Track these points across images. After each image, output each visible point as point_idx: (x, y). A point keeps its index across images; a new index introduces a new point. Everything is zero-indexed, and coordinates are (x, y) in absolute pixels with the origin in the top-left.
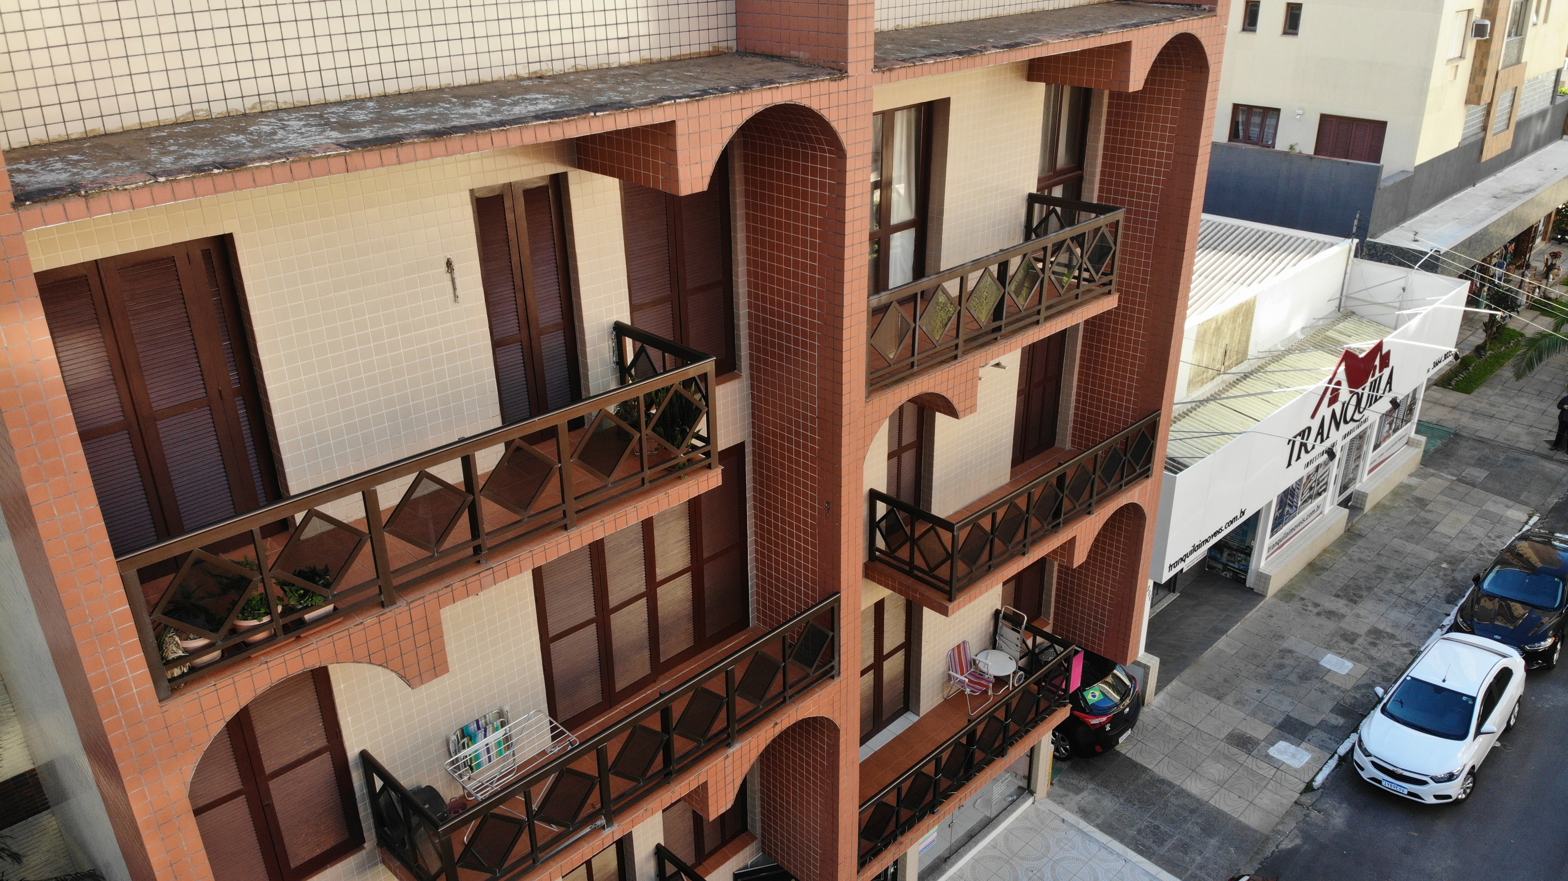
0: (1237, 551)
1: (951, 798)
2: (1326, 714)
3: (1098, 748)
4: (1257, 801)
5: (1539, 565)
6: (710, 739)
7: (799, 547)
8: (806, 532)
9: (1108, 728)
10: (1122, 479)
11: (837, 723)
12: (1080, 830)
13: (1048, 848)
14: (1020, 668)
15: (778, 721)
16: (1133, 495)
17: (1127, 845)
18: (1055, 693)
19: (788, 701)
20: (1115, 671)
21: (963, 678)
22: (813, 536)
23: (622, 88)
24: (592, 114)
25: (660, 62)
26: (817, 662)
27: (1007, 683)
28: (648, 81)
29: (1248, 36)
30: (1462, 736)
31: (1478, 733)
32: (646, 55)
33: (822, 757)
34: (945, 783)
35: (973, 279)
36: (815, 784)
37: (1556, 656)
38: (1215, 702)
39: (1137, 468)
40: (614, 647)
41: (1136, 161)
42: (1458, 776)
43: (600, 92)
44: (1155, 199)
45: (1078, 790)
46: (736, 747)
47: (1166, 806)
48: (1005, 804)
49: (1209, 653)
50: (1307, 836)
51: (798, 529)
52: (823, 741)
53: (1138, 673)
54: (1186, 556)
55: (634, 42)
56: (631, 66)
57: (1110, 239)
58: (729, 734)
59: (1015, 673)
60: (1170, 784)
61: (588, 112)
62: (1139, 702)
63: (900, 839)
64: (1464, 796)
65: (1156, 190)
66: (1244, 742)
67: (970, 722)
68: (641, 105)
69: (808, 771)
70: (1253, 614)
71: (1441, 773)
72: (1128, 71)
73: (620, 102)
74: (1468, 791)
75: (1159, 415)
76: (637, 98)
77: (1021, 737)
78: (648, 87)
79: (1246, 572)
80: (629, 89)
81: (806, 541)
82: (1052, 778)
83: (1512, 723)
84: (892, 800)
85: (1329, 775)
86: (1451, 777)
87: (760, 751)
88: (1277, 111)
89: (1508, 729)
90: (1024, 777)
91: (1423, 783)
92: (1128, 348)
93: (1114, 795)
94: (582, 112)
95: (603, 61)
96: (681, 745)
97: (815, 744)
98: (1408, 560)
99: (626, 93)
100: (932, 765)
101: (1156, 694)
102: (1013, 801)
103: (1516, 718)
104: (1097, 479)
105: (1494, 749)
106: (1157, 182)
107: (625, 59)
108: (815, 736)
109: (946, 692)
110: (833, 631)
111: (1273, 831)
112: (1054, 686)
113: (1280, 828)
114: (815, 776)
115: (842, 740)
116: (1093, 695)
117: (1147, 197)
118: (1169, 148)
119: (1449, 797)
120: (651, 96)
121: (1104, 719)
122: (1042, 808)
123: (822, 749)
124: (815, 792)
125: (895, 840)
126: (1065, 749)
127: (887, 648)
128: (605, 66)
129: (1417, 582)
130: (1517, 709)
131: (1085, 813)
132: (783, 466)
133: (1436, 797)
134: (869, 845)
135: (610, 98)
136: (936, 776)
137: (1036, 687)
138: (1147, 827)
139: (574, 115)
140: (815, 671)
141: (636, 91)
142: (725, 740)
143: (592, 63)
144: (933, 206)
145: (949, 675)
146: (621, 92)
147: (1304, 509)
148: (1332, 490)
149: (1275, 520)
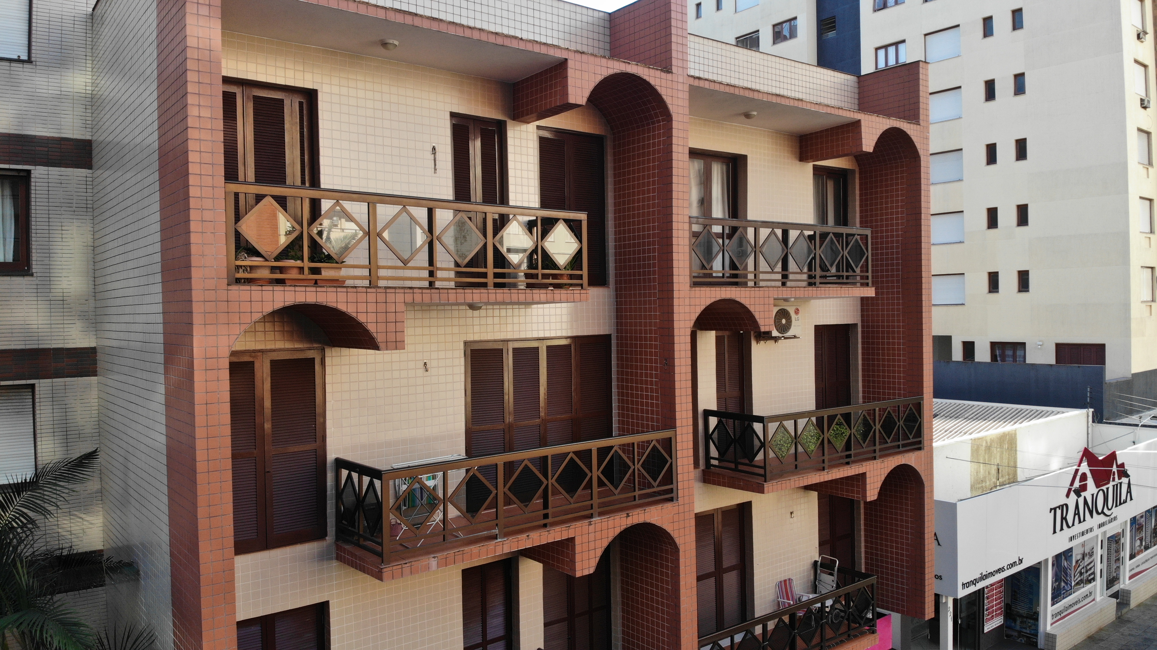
0: (1027, 618)
7: (647, 404)
8: (652, 390)
10: (899, 440)
11: (677, 543)
15: (630, 513)
16: (910, 460)
19: (638, 500)
26: (660, 479)
29: (993, 296)
35: (764, 233)
39: (911, 437)
41: (882, 226)
44: (897, 247)
46: (597, 519)
51: (647, 390)
52: (667, 562)
54: (977, 581)
57: (862, 246)
65: (897, 242)
72: (861, 139)
75: (922, 399)
81: (652, 398)
87: (616, 534)
88: (1023, 344)
92: (894, 355)
104: (877, 431)
106: (897, 236)
110: (672, 460)
114: (662, 604)
115: (681, 562)
117: (892, 248)
118: (902, 213)
127: (726, 564)
132: (636, 346)
140: (658, 486)
142: (589, 515)
145: (779, 602)
147: (1078, 589)
148: (1099, 583)
149: (1053, 589)
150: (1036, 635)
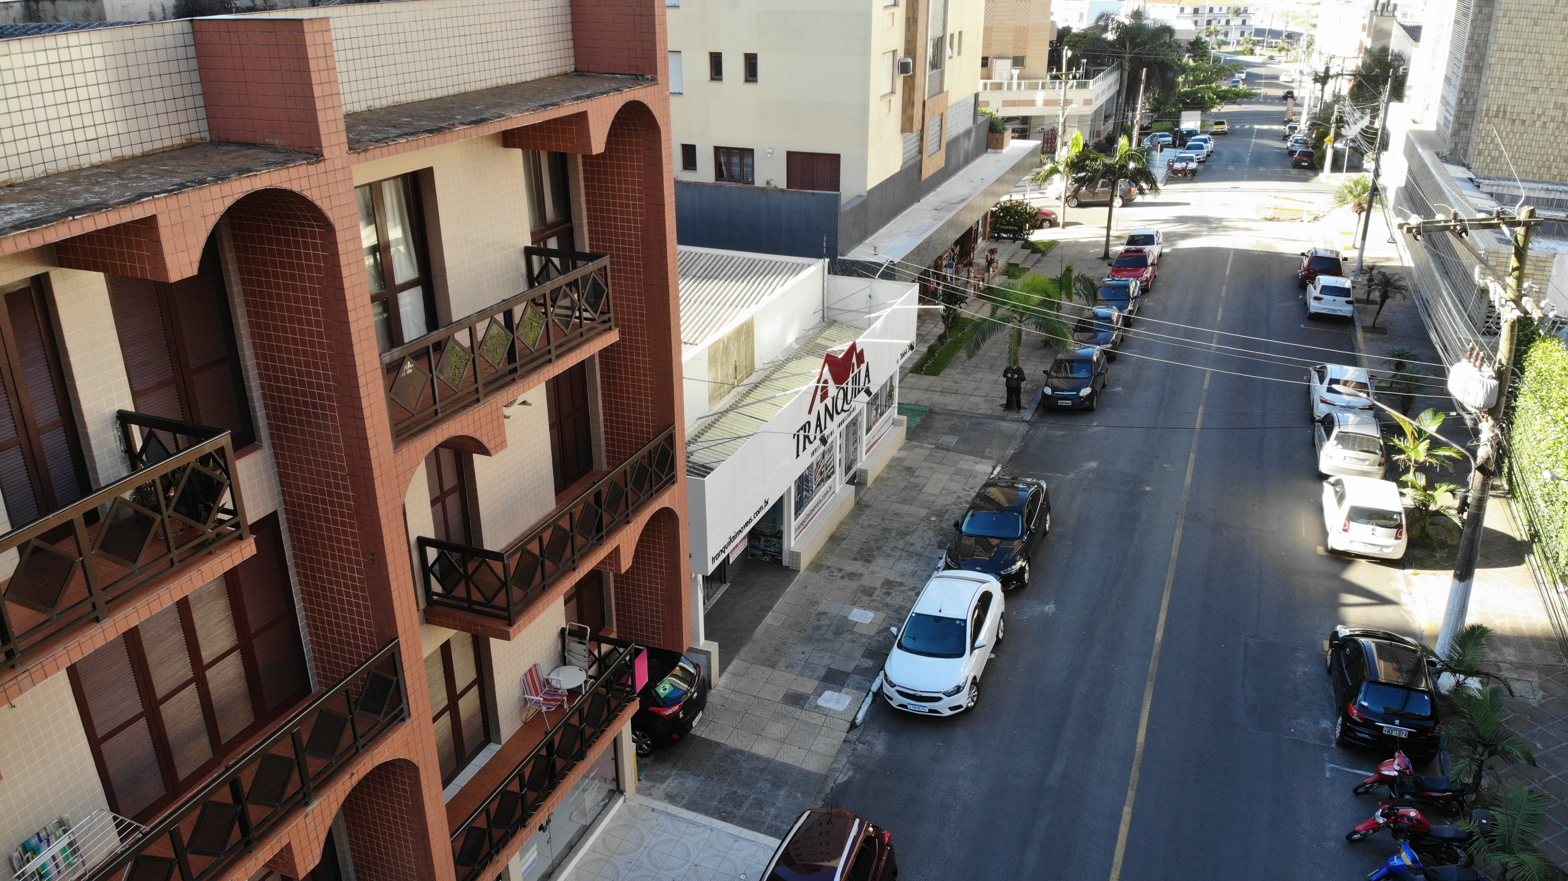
0: (771, 536)
1: (540, 809)
2: (859, 660)
3: (675, 736)
4: (814, 747)
5: (1006, 505)
6: (285, 802)
7: (349, 603)
8: (354, 588)
9: (681, 716)
10: (652, 487)
11: (415, 761)
12: (669, 814)
13: (643, 838)
14: (590, 677)
15: (354, 771)
16: (664, 501)
17: (712, 816)
18: (622, 691)
19: (361, 751)
20: (680, 664)
21: (538, 698)
22: (363, 590)
23: (97, 189)
24: (71, 218)
25: (134, 158)
26: (385, 708)
27: (580, 693)
28: (123, 179)
29: (716, 84)
30: (961, 654)
31: (973, 648)
32: (117, 153)
33: (406, 799)
34: (531, 796)
35: (481, 328)
36: (403, 826)
37: (1026, 576)
38: (769, 671)
39: (663, 476)
40: (169, 738)
41: (615, 212)
42: (964, 688)
43: (75, 195)
44: (636, 244)
45: (663, 779)
46: (315, 804)
47: (740, 772)
48: (600, 809)
49: (760, 629)
50: (857, 767)
51: (346, 586)
52: (404, 783)
53: (701, 660)
54: (725, 547)
55: (103, 143)
56: (104, 165)
57: (601, 281)
58: (305, 794)
59: (586, 682)
60: (741, 752)
61: (66, 217)
62: (705, 686)
63: (495, 858)
64: (973, 704)
65: (636, 236)
66: (796, 700)
67: (546, 734)
68: (119, 204)
69: (395, 816)
70: (791, 588)
71: (950, 687)
72: (589, 137)
73: (97, 204)
74: (975, 699)
75: (674, 428)
76: (113, 198)
77: (597, 738)
78: (125, 186)
79: (781, 554)
80: (105, 189)
81: (356, 597)
82: (639, 775)
83: (1001, 636)
84: (482, 823)
85: (867, 710)
86: (958, 689)
87: (340, 804)
88: (751, 151)
89: (998, 642)
90: (613, 780)
91: (938, 699)
93: (695, 775)
94: (60, 217)
95: (74, 163)
96: (256, 813)
97: (397, 788)
98: (906, 519)
99: (102, 194)
100: (516, 782)
101: (720, 676)
102: (606, 805)
103: (1004, 632)
104: (629, 492)
105: (989, 661)
106: (636, 229)
107: (96, 159)
108: (396, 781)
109: (524, 716)
110: (396, 675)
111: (830, 770)
112: (621, 685)
113: (835, 766)
114: (402, 819)
115: (423, 776)
116: (664, 689)
117: (630, 243)
118: (640, 199)
119: (960, 707)
120: (128, 195)
121: (677, 707)
122: (632, 804)
123: (405, 791)
124: (405, 833)
125: (491, 860)
126: (647, 745)
127: (460, 687)
128: (76, 168)
129: (915, 535)
130: (1002, 624)
131: (671, 798)
132: (320, 528)
133: (951, 709)
134: (466, 870)
135: (86, 200)
136: (521, 791)
137: (604, 690)
138: (727, 795)
139: (52, 221)
140: (385, 717)
141: (112, 190)
142: (302, 800)
143: (63, 166)
144: (434, 265)
145: (525, 699)
146: (96, 193)
147: (819, 491)
148: (839, 471)
149: (796, 504)
150: (780, 553)
